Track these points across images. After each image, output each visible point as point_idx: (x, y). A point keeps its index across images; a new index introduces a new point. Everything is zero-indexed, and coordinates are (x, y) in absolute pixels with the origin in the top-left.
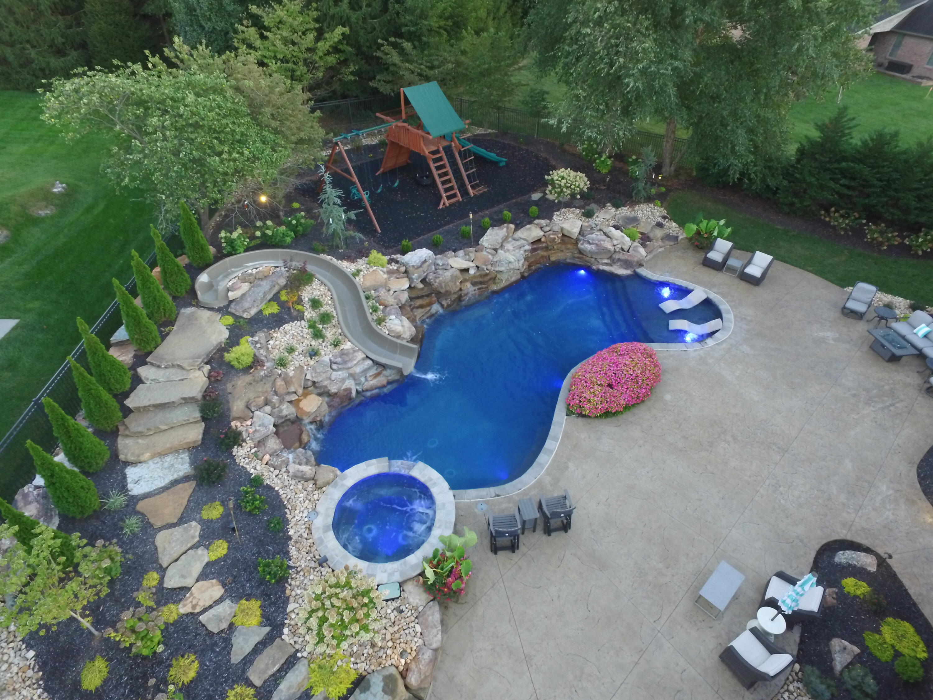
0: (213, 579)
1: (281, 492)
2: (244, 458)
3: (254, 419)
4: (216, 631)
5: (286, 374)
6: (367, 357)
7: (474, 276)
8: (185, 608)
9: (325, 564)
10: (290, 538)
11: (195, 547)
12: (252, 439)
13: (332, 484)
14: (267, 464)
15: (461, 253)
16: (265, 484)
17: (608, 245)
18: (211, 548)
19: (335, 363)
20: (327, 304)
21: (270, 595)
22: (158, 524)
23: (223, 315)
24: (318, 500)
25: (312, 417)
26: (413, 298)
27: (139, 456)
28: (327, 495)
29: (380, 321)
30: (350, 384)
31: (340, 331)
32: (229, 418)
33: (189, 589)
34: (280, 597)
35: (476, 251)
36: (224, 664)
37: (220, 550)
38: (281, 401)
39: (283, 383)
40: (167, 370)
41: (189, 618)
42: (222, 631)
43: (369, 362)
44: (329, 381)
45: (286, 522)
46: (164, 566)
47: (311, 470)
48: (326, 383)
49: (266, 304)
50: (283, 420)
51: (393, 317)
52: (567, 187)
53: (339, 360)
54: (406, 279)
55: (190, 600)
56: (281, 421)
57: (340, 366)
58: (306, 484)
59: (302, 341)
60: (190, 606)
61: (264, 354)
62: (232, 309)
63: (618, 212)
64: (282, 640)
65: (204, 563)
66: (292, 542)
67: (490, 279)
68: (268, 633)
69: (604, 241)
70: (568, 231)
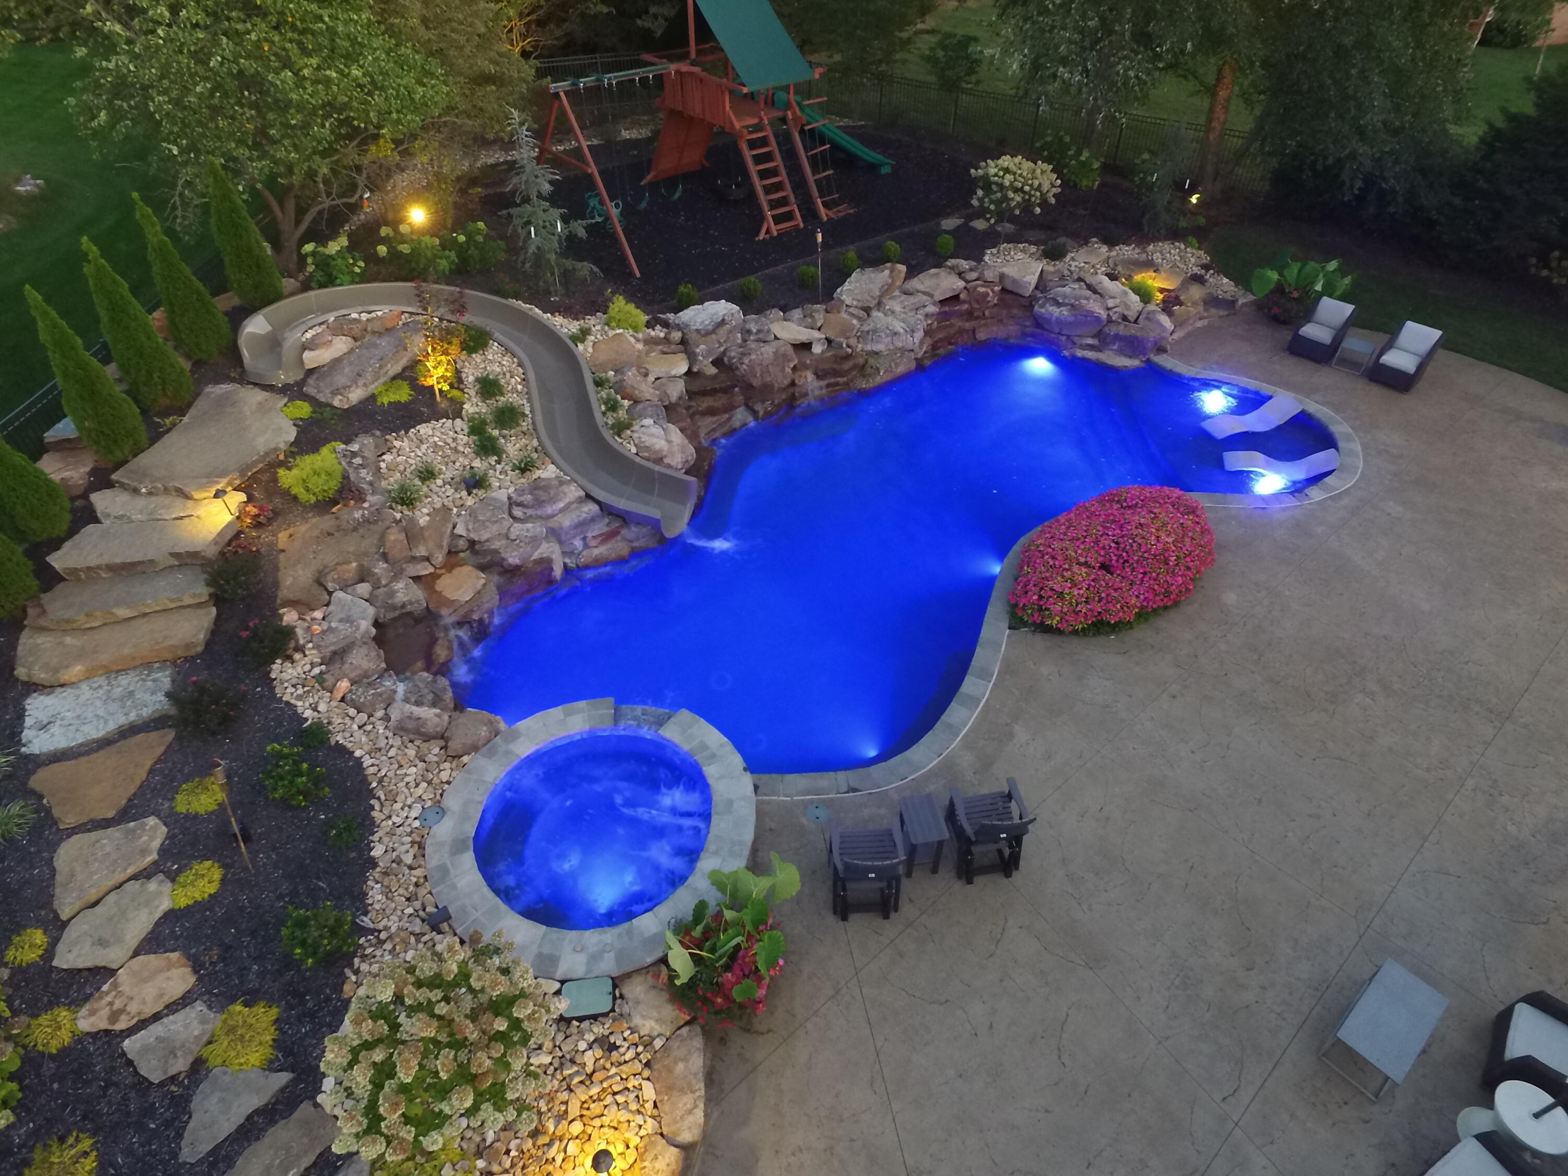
0: (173, 951)
1: (367, 761)
2: (294, 686)
3: (331, 608)
4: (156, 1077)
5: (412, 521)
6: (589, 497)
7: (821, 358)
8: (93, 1019)
9: (445, 926)
10: (373, 863)
11: (144, 875)
12: (317, 647)
13: (484, 750)
14: (343, 699)
15: (797, 313)
16: (333, 743)
17: (1096, 307)
18: (181, 879)
19: (519, 504)
20: (514, 390)
21: (305, 995)
22: (69, 820)
23: (291, 400)
24: (449, 783)
25: (461, 612)
26: (695, 393)
27: (56, 671)
28: (469, 772)
29: (620, 428)
30: (550, 550)
31: (535, 443)
32: (275, 601)
33: (113, 972)
34: (328, 999)
35: (827, 311)
36: (161, 1161)
37: (201, 883)
38: (396, 577)
39: (402, 536)
40: (154, 498)
41: (99, 1043)
42: (173, 1079)
43: (594, 508)
44: (504, 542)
45: (370, 826)
46: (64, 916)
47: (439, 716)
48: (496, 545)
49: (385, 384)
50: (397, 613)
51: (648, 422)
52: (1016, 190)
53: (528, 498)
54: (683, 356)
55: (108, 999)
56: (390, 615)
57: (530, 512)
58: (424, 746)
59: (452, 458)
60: (105, 1013)
61: (369, 478)
62: (309, 390)
63: (1114, 253)
64: (317, 1105)
65: (158, 914)
66: (377, 873)
67: (855, 367)
68: (282, 1090)
69: (1087, 299)
70: (1015, 281)
